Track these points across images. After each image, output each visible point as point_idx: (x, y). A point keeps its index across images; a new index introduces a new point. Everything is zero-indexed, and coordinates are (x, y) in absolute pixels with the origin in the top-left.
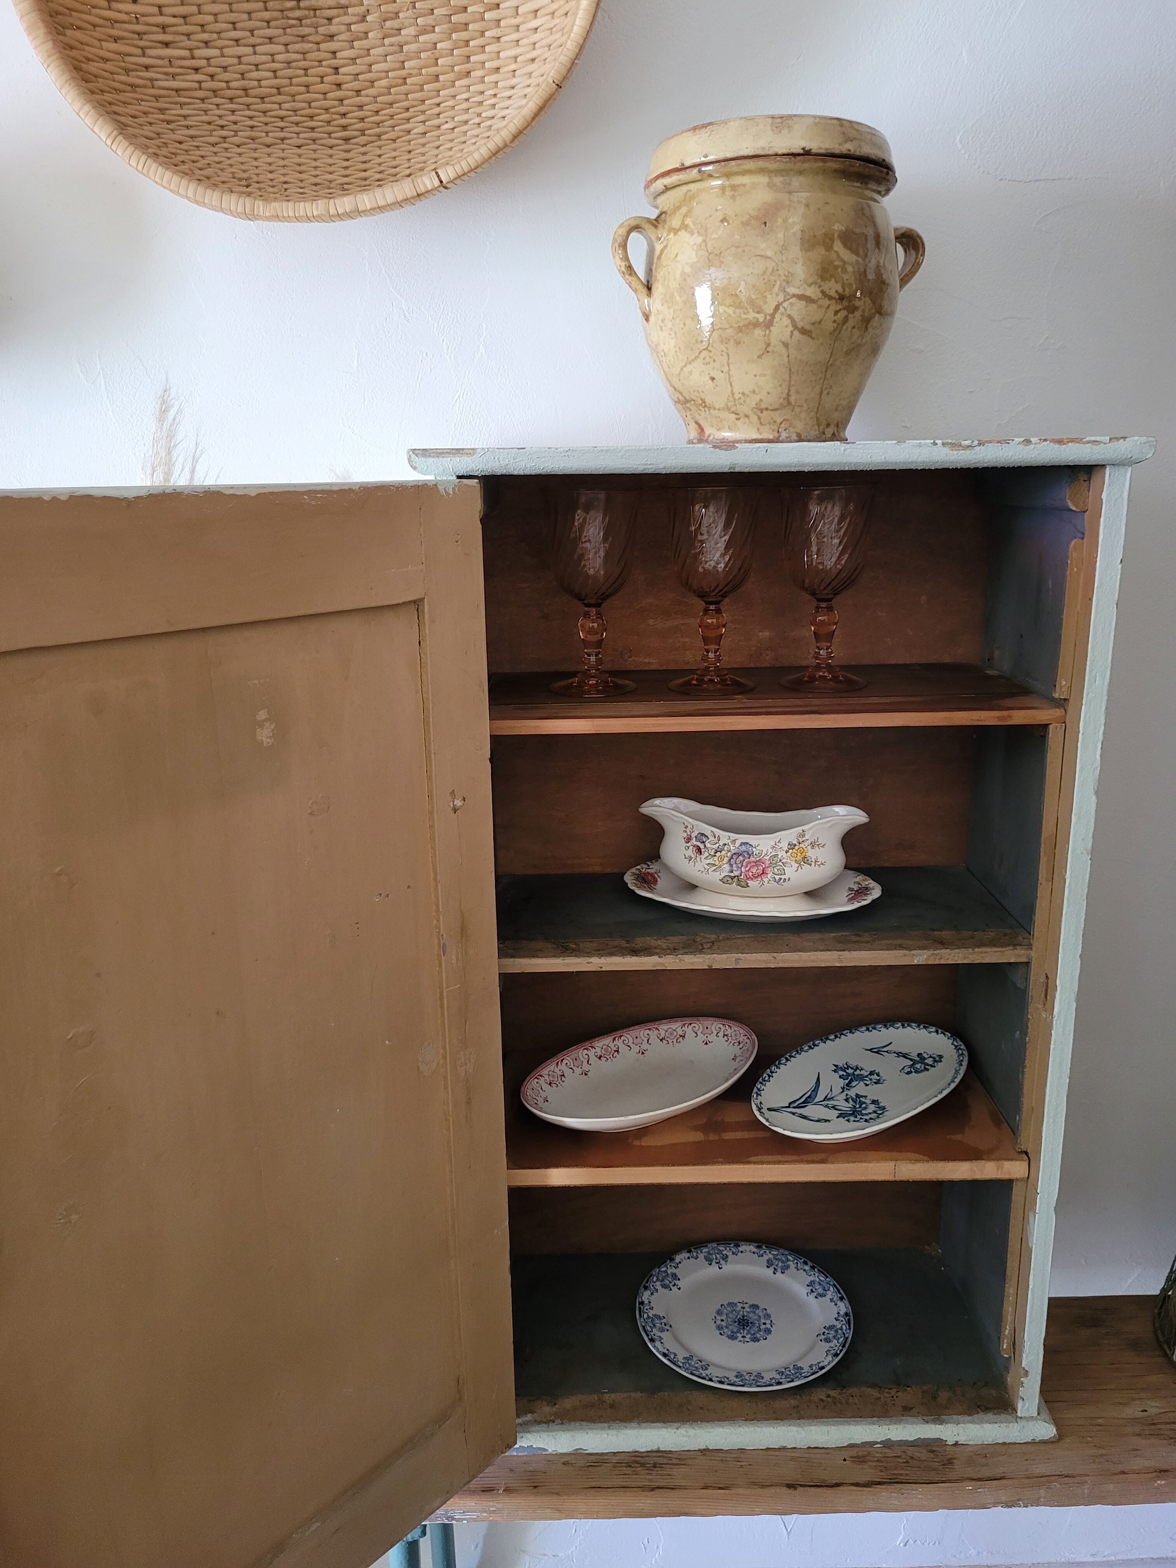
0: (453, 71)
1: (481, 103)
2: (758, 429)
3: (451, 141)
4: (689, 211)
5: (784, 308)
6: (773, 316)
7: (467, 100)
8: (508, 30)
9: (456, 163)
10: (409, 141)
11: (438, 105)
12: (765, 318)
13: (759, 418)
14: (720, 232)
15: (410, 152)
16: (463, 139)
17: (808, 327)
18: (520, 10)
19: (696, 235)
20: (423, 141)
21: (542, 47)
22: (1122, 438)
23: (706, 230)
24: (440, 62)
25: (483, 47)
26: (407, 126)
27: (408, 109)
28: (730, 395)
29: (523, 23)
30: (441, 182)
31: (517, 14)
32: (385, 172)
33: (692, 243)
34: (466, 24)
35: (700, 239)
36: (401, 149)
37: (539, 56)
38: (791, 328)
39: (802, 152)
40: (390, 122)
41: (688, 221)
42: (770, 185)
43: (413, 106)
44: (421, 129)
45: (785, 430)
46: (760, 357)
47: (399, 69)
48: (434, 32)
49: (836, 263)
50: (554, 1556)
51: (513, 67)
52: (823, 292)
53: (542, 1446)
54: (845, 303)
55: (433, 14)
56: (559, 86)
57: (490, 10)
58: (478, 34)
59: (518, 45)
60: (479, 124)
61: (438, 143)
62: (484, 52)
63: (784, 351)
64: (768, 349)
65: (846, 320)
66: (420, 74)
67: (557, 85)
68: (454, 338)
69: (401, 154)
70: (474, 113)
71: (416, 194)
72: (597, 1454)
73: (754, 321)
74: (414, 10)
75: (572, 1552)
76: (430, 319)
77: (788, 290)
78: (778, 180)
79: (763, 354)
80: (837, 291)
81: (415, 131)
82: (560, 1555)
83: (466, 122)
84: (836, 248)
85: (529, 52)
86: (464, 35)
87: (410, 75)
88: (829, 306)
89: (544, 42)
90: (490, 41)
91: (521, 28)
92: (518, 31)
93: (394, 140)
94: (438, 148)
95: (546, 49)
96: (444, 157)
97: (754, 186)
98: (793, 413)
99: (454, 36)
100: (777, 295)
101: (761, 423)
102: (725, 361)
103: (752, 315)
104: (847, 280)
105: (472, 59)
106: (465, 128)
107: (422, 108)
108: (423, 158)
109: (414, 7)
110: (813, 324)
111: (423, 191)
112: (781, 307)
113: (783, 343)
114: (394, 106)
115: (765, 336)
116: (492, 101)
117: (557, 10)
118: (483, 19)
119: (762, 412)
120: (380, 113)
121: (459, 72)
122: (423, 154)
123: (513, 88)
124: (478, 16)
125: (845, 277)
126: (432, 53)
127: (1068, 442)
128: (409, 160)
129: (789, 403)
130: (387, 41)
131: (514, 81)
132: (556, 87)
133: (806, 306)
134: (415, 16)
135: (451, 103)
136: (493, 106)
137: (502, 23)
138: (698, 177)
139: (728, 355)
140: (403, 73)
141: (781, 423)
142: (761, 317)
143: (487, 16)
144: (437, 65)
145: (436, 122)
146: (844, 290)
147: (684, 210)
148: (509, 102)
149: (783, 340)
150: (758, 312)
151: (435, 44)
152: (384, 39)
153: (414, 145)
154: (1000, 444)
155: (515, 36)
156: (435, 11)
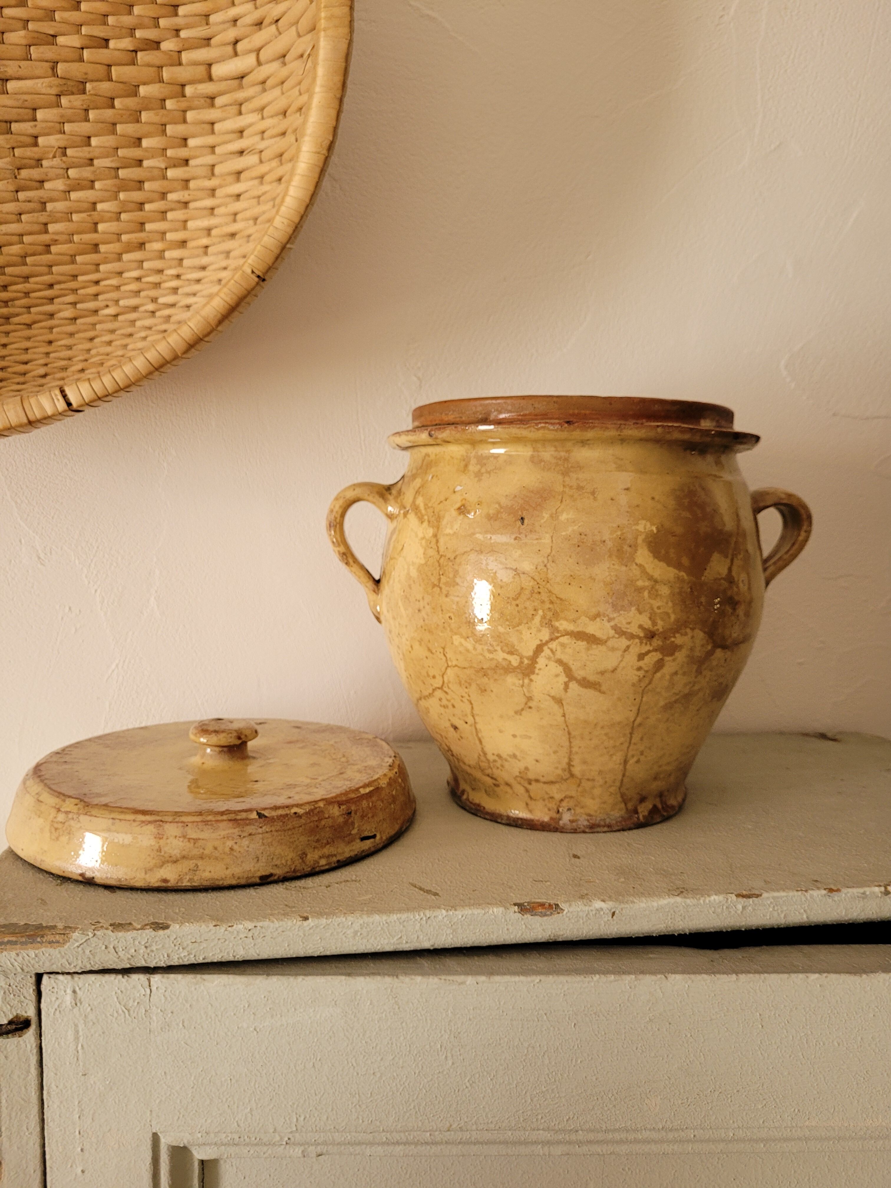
0: (119, 240)
1: (157, 285)
3: (113, 331)
7: (138, 279)
8: (199, 194)
9: (94, 379)
10: (51, 328)
11: (97, 282)
15: (50, 342)
16: (129, 330)
18: (217, 170)
20: (70, 328)
21: (247, 219)
24: (101, 227)
25: (164, 212)
26: (49, 308)
27: (51, 286)
29: (221, 186)
30: (69, 404)
31: (213, 174)
32: (9, 370)
34: (140, 182)
36: (40, 338)
37: (241, 231)
40: (24, 302)
43: (59, 283)
44: (68, 313)
47: (39, 233)
48: (92, 187)
51: (205, 241)
55: (92, 165)
56: (262, 279)
57: (175, 166)
58: (156, 196)
59: (212, 214)
60: (153, 312)
61: (91, 334)
62: (164, 219)
66: (71, 241)
67: (258, 277)
69: (37, 344)
70: (147, 297)
71: (25, 420)
74: (64, 158)
76: (77, 562)
81: (61, 315)
83: (135, 308)
85: (227, 224)
86: (136, 196)
87: (56, 242)
89: (248, 214)
90: (173, 205)
91: (218, 193)
92: (213, 195)
93: (29, 326)
94: (92, 339)
95: (251, 222)
96: (98, 354)
99: (122, 196)
105: (148, 227)
106: (133, 316)
107: (72, 285)
108: (68, 353)
109: (65, 154)
111: (39, 416)
114: (32, 280)
116: (174, 283)
117: (266, 174)
118: (164, 177)
120: (10, 288)
121: (129, 243)
122: (69, 347)
123: (204, 268)
124: (156, 172)
126: (90, 216)
128: (47, 354)
130: (21, 195)
131: (205, 260)
132: (256, 279)
134: (64, 166)
135: (114, 282)
136: (175, 290)
137: (192, 184)
140: (45, 238)
143: (170, 173)
144: (96, 231)
145: (91, 305)
148: (196, 287)
151: (95, 204)
152: (17, 192)
153: (59, 333)
155: (209, 202)
156: (96, 162)
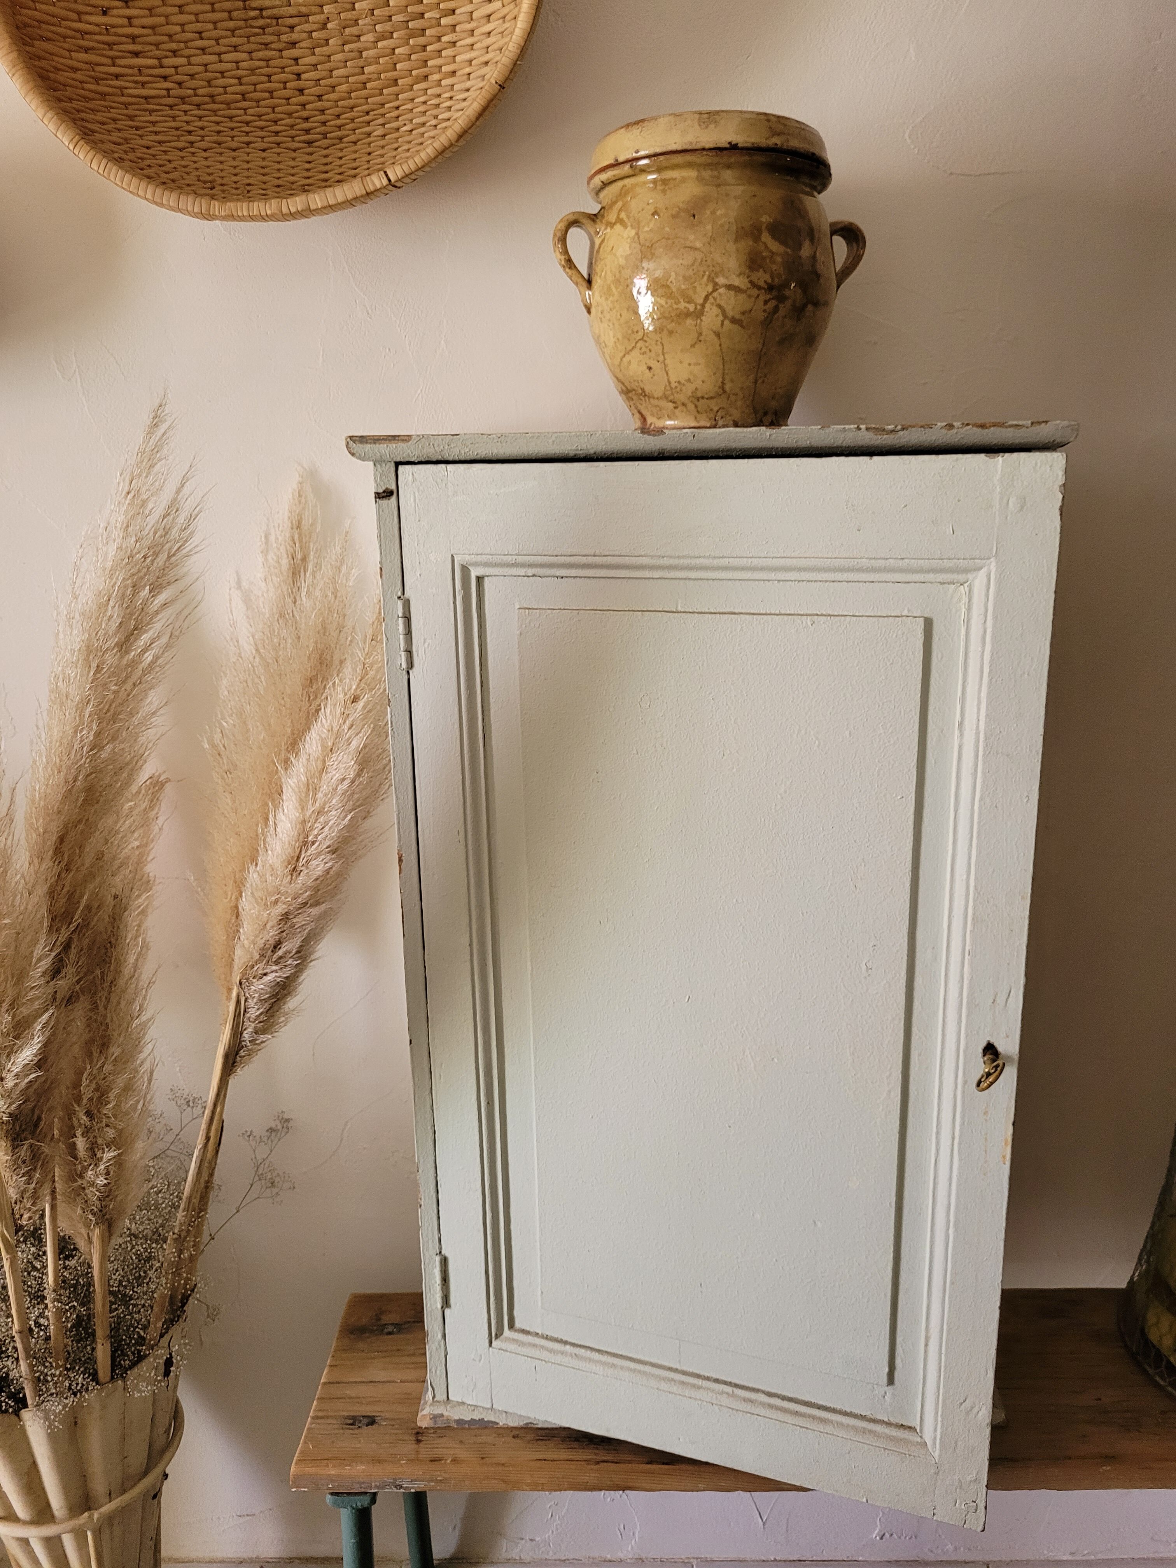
0: (411, 75)
1: (437, 106)
2: (696, 418)
3: (410, 142)
4: (624, 205)
5: (714, 298)
6: (703, 306)
7: (425, 103)
8: (463, 35)
9: (404, 162)
10: (370, 144)
11: (397, 108)
12: (696, 308)
13: (696, 407)
14: (652, 225)
15: (369, 154)
16: (420, 140)
17: (738, 317)
18: (475, 15)
19: (629, 228)
20: (382, 143)
21: (495, 50)
22: (1043, 422)
23: (639, 222)
24: (398, 66)
25: (440, 51)
26: (367, 129)
27: (368, 113)
28: (667, 384)
29: (477, 28)
30: (390, 181)
31: (472, 19)
32: (346, 174)
33: (625, 236)
34: (423, 30)
35: (633, 232)
36: (362, 151)
37: (491, 59)
38: (721, 318)
39: (728, 146)
40: (351, 126)
41: (623, 215)
42: (699, 179)
43: (373, 110)
44: (379, 132)
45: (722, 418)
46: (693, 346)
47: (359, 74)
48: (392, 37)
49: (764, 254)
50: (531, 1540)
51: (468, 70)
52: (751, 282)
53: (493, 1420)
54: (775, 293)
55: (391, 20)
56: (502, 87)
57: (446, 16)
58: (434, 39)
59: (472, 49)
60: (436, 126)
61: (396, 145)
62: (440, 56)
63: (716, 339)
64: (700, 339)
65: (776, 309)
66: (380, 79)
67: (500, 85)
68: (416, 334)
69: (361, 156)
70: (431, 115)
71: (365, 193)
72: (547, 1429)
73: (685, 311)
74: (373, 17)
75: (549, 1537)
76: (393, 316)
77: (717, 280)
78: (707, 174)
79: (695, 343)
80: (765, 282)
81: (375, 133)
82: (537, 1539)
83: (424, 124)
84: (763, 239)
85: (482, 55)
86: (421, 41)
87: (369, 80)
88: (758, 295)
89: (495, 46)
90: (446, 45)
91: (476, 33)
92: (473, 35)
93: (355, 143)
94: (396, 149)
95: (498, 52)
96: (401, 158)
97: (684, 180)
98: (729, 402)
99: (411, 42)
100: (707, 285)
101: (698, 412)
102: (660, 352)
103: (683, 305)
104: (776, 270)
105: (430, 63)
106: (422, 130)
107: (381, 111)
108: (382, 160)
109: (373, 15)
110: (743, 313)
111: (372, 190)
112: (710, 297)
113: (714, 332)
114: (355, 110)
115: (696, 326)
116: (448, 104)
117: (508, 14)
118: (439, 25)
119: (698, 400)
120: (341, 117)
121: (417, 76)
122: (382, 156)
123: (468, 90)
124: (434, 22)
125: (774, 267)
126: (391, 58)
127: (990, 426)
128: (368, 161)
129: (724, 392)
130: (346, 48)
131: (468, 84)
132: (499, 87)
133: (736, 296)
134: (373, 23)
135: (409, 106)
136: (449, 108)
137: (458, 28)
138: (631, 172)
139: (663, 345)
140: (363, 78)
141: (718, 411)
142: (691, 307)
143: (443, 21)
144: (395, 70)
145: (394, 125)
146: (773, 280)
147: (620, 204)
148: (465, 104)
149: (714, 329)
150: (689, 302)
151: (394, 49)
152: (343, 45)
153: (374, 146)
154: (923, 429)
155: (469, 41)
156: (393, 18)
